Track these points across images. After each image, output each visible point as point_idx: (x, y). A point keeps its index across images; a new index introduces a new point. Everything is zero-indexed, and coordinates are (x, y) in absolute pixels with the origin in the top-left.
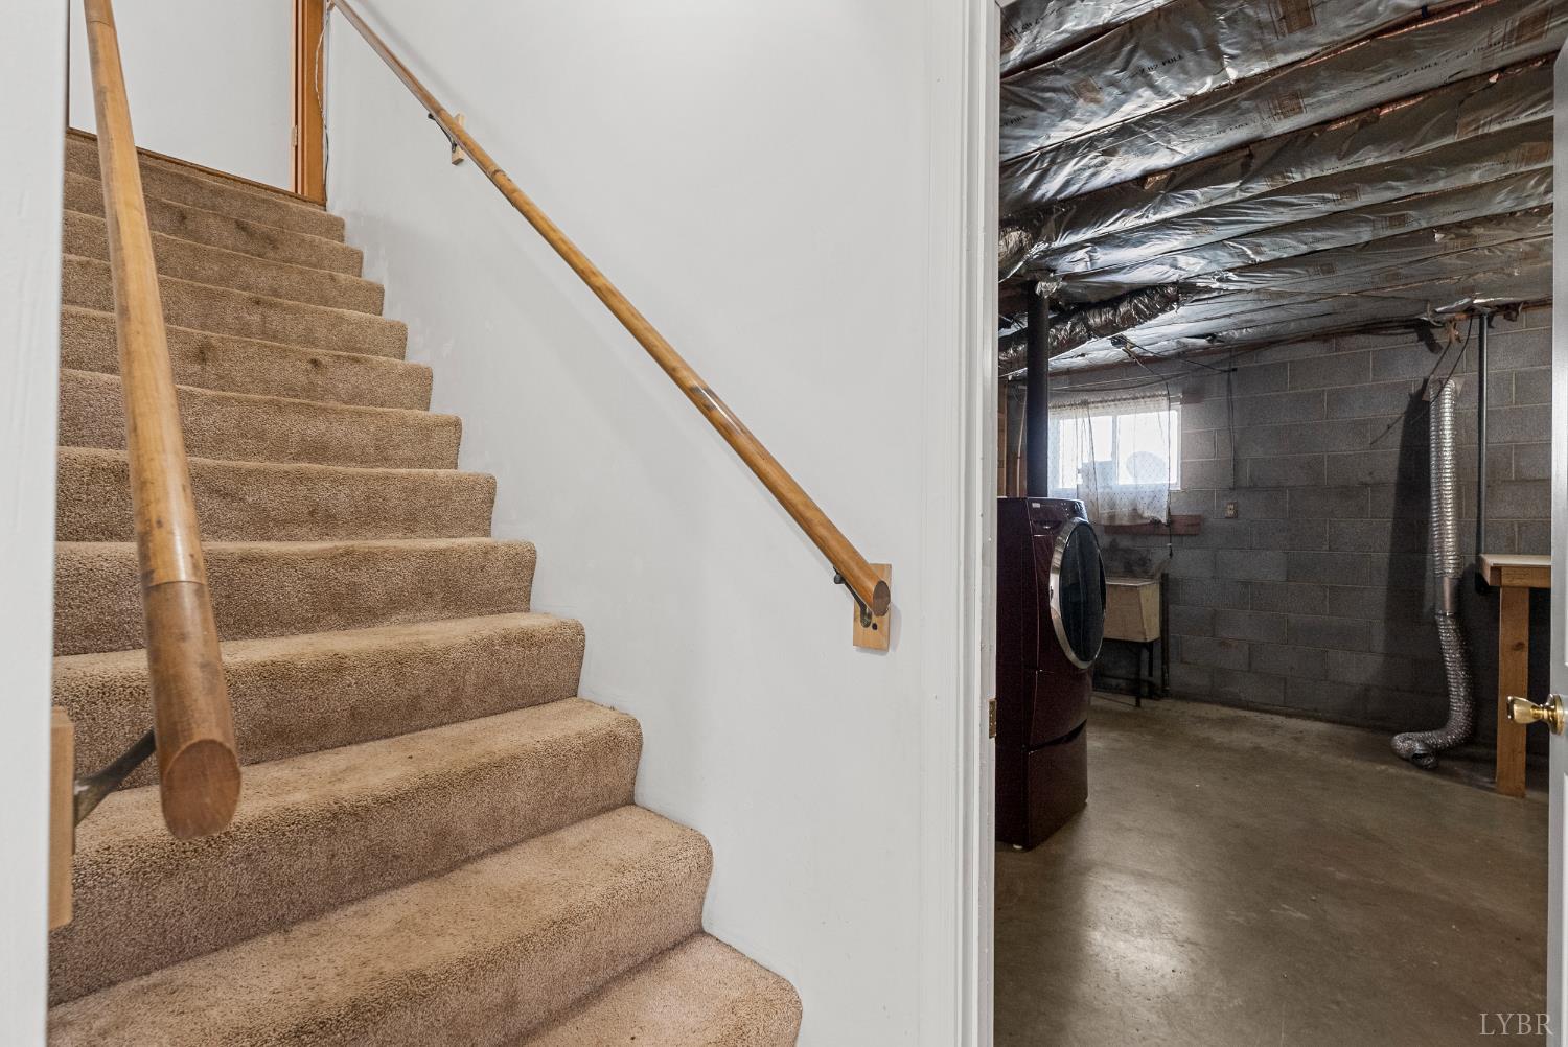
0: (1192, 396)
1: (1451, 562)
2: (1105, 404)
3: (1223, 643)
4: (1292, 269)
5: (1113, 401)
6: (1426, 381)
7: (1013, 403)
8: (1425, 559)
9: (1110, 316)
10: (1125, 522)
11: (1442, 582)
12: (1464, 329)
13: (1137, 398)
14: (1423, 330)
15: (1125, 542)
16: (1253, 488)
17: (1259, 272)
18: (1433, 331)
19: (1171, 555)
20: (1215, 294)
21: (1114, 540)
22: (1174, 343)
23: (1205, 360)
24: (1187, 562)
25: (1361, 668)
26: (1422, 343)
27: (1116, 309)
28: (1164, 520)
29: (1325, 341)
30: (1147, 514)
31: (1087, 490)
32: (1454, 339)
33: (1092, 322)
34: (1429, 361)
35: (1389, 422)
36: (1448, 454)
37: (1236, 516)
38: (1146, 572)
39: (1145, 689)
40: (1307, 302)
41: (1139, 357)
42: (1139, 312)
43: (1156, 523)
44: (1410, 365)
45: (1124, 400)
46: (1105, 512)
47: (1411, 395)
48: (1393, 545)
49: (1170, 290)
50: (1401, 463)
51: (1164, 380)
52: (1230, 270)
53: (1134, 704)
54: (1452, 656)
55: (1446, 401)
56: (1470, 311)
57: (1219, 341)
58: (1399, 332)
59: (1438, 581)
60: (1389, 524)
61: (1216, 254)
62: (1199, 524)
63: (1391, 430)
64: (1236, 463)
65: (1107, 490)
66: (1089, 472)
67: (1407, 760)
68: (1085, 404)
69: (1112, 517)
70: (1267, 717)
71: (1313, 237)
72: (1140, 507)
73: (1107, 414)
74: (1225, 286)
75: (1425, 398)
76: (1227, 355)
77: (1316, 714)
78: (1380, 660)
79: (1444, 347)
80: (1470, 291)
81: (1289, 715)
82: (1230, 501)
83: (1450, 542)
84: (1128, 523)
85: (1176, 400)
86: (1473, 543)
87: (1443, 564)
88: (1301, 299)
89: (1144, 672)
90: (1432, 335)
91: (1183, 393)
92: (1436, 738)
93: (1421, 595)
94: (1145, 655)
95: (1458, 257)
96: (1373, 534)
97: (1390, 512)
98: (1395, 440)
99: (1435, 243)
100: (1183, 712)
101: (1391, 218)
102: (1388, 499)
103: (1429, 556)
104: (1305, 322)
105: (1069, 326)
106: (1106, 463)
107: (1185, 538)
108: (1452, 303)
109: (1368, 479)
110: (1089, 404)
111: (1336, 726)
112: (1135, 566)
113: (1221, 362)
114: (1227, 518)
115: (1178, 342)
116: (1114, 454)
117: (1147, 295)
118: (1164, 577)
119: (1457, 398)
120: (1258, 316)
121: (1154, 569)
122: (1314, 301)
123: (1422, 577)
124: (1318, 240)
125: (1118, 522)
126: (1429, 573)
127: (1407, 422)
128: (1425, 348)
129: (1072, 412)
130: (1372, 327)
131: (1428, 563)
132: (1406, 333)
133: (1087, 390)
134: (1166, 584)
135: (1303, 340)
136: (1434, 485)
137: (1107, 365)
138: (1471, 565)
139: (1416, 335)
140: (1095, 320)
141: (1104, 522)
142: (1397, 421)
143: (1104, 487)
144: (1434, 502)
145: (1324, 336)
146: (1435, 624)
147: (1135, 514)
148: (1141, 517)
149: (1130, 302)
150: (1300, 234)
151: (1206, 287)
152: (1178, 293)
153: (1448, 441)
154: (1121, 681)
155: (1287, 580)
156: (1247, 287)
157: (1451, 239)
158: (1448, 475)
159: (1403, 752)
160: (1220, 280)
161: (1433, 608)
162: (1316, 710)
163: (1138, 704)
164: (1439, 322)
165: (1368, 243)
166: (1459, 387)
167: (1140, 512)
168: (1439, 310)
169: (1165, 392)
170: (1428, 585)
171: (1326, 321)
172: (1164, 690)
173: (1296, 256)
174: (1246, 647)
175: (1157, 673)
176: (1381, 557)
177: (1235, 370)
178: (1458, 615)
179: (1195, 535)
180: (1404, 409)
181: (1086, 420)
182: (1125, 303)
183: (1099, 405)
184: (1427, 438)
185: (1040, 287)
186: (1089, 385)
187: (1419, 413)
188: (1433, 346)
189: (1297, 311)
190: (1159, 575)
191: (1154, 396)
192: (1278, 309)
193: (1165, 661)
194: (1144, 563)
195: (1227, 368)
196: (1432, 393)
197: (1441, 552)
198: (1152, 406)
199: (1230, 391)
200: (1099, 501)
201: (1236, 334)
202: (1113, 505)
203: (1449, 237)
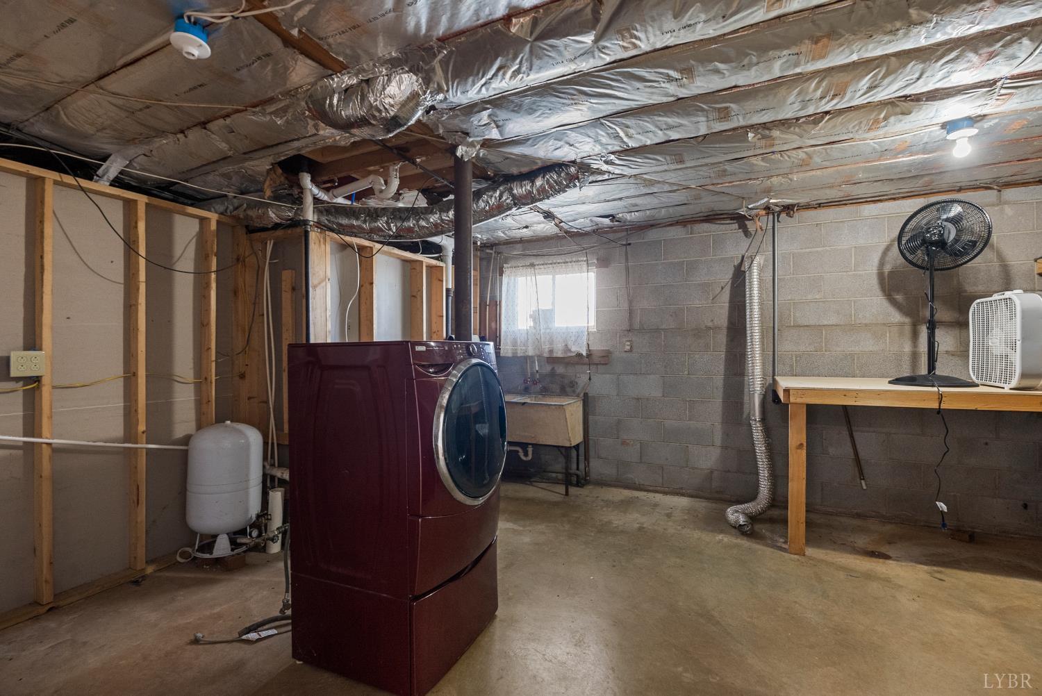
0: (604, 262)
1: (759, 383)
2: (545, 266)
3: (624, 443)
4: (656, 157)
5: (551, 264)
6: (743, 257)
7: (485, 263)
8: (744, 380)
9: (528, 188)
10: (560, 354)
11: (754, 397)
12: (764, 222)
13: (567, 262)
14: (741, 220)
15: (560, 370)
16: (642, 330)
17: (633, 156)
18: (747, 222)
19: (590, 379)
20: (606, 177)
21: (553, 369)
22: (588, 221)
23: (611, 236)
24: (601, 384)
25: (708, 458)
26: (740, 230)
27: (533, 182)
28: (584, 354)
29: (685, 226)
30: (575, 349)
31: (534, 331)
32: (758, 227)
33: (515, 191)
34: (745, 243)
35: (723, 285)
36: (756, 308)
37: (631, 350)
38: (574, 391)
39: (574, 479)
40: (670, 192)
41: (567, 232)
42: (551, 187)
43: (579, 355)
44: (734, 245)
45: (559, 263)
46: (546, 347)
47: (734, 266)
48: (725, 371)
49: (573, 170)
50: (729, 314)
51: (584, 249)
52: (613, 153)
53: (564, 493)
54: (760, 449)
55: (755, 271)
56: (767, 208)
57: (617, 221)
58: (728, 222)
59: (751, 397)
60: (723, 356)
61: (598, 134)
62: (607, 356)
63: (724, 290)
64: (631, 312)
65: (548, 331)
66: (536, 317)
67: (735, 527)
68: (532, 265)
69: (551, 351)
70: (651, 495)
71: (666, 123)
72: (570, 344)
73: (547, 273)
74: (610, 168)
75: (743, 269)
76: (625, 233)
77: (681, 491)
78: (718, 451)
79: (753, 233)
80: (768, 192)
81: (665, 493)
82: (628, 339)
83: (758, 370)
84: (561, 356)
85: (593, 264)
86: (771, 369)
87: (754, 385)
88: (667, 188)
89: (574, 466)
90: (746, 225)
91: (598, 260)
92: (751, 507)
93: (742, 404)
94: (574, 453)
95: (763, 159)
96: (713, 362)
97: (723, 348)
98: (726, 296)
99: (748, 142)
100: (598, 497)
101: (719, 109)
102: (722, 338)
103: (746, 378)
104: (671, 210)
105: (498, 192)
106: (548, 310)
107: (599, 366)
108: (758, 201)
109: (710, 324)
110: (535, 265)
111: (693, 499)
112: (566, 389)
113: (620, 239)
114: (626, 351)
115: (591, 221)
116: (553, 304)
117: (556, 172)
118: (586, 395)
119: (761, 270)
120: (638, 201)
121: (578, 391)
122: (674, 191)
123: (742, 392)
124: (670, 127)
125: (555, 355)
126: (746, 390)
127: (733, 284)
128: (742, 234)
129: (525, 271)
130: (712, 217)
131: (746, 382)
132: (731, 224)
133: (534, 255)
134: (587, 401)
135: (671, 225)
136: (748, 329)
137: (547, 236)
138: (770, 385)
139: (737, 224)
140: (518, 191)
141: (546, 355)
142: (727, 284)
143: (546, 329)
144: (748, 341)
145: (683, 222)
146: (750, 425)
147: (567, 349)
148: (570, 351)
149: (544, 177)
150: (657, 118)
151: (598, 169)
152: (578, 172)
153: (756, 299)
154: (558, 474)
155: (663, 396)
156: (627, 171)
157: (759, 139)
158: (756, 322)
159: (732, 522)
160: (607, 162)
161: (749, 414)
162: (682, 488)
163: (567, 493)
164: (750, 216)
165: (705, 136)
166: (762, 262)
167: (569, 347)
168: (750, 207)
169: (585, 259)
170: (746, 398)
171: (683, 210)
172: (586, 480)
173: (657, 144)
174: (638, 446)
175: (582, 466)
176: (719, 380)
177: (630, 244)
178: (763, 420)
179: (606, 364)
180: (731, 276)
181: (533, 278)
182: (540, 178)
183: (542, 267)
184: (744, 296)
185: (460, 151)
186: (535, 252)
187: (739, 278)
188: (747, 233)
189: (665, 199)
190: (582, 395)
191: (578, 261)
192: (652, 196)
193: (587, 458)
194: (573, 384)
195: (624, 243)
196: (746, 264)
197: (753, 376)
198: (577, 269)
199: (627, 259)
200: (542, 340)
201: (628, 217)
202: (551, 342)
203: (757, 137)
